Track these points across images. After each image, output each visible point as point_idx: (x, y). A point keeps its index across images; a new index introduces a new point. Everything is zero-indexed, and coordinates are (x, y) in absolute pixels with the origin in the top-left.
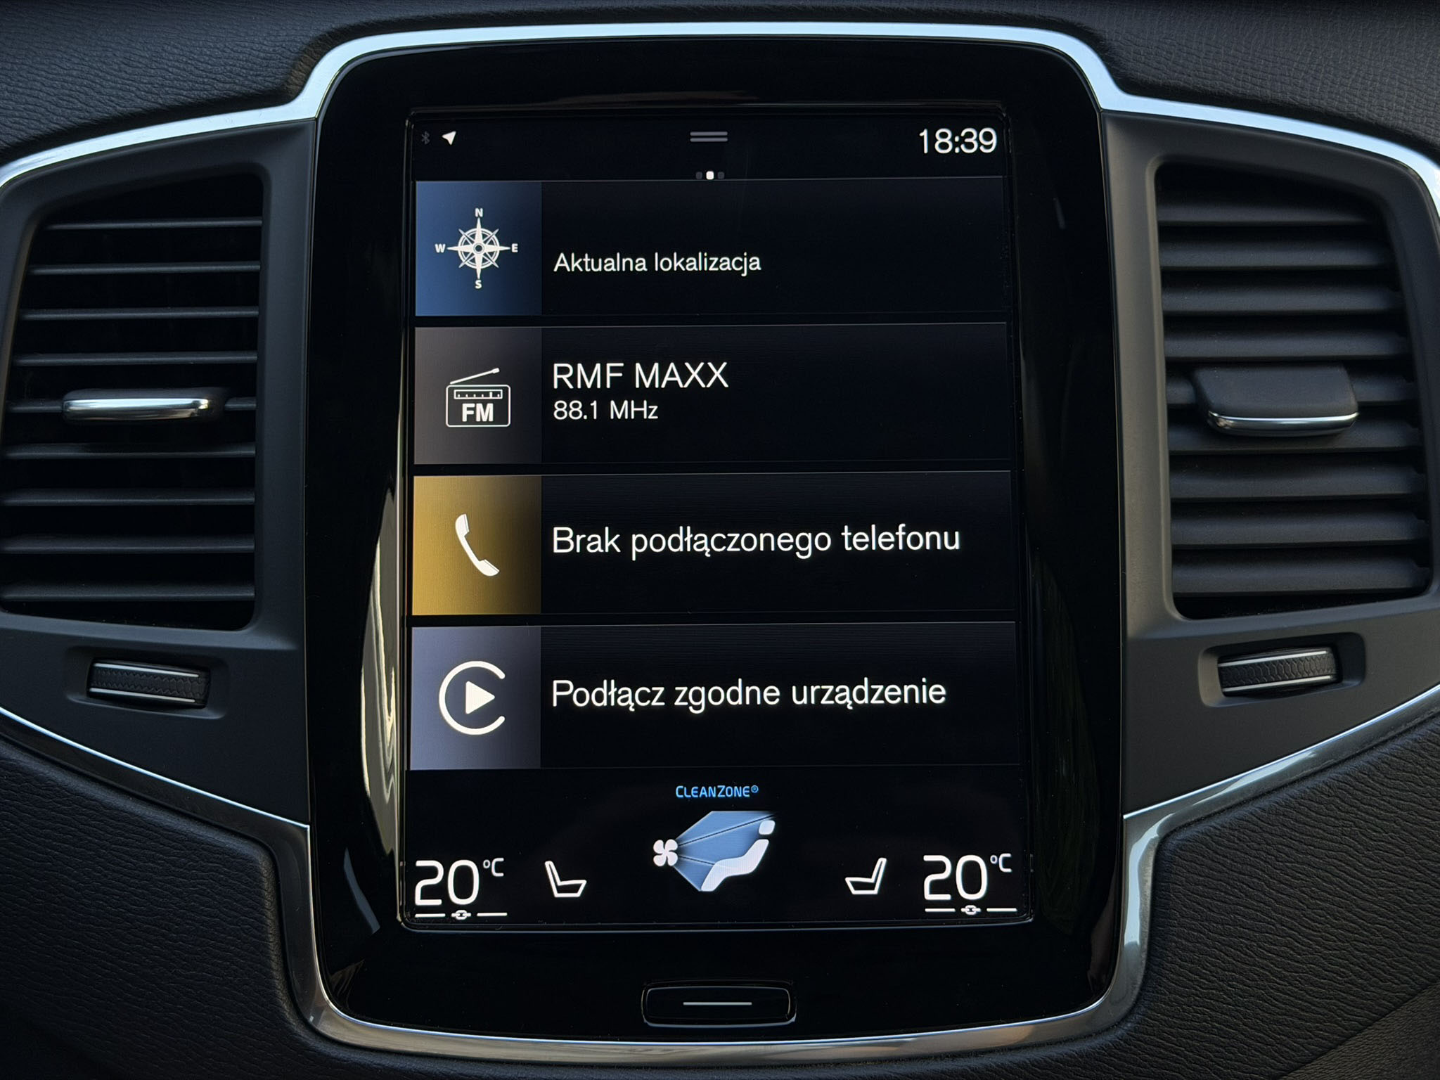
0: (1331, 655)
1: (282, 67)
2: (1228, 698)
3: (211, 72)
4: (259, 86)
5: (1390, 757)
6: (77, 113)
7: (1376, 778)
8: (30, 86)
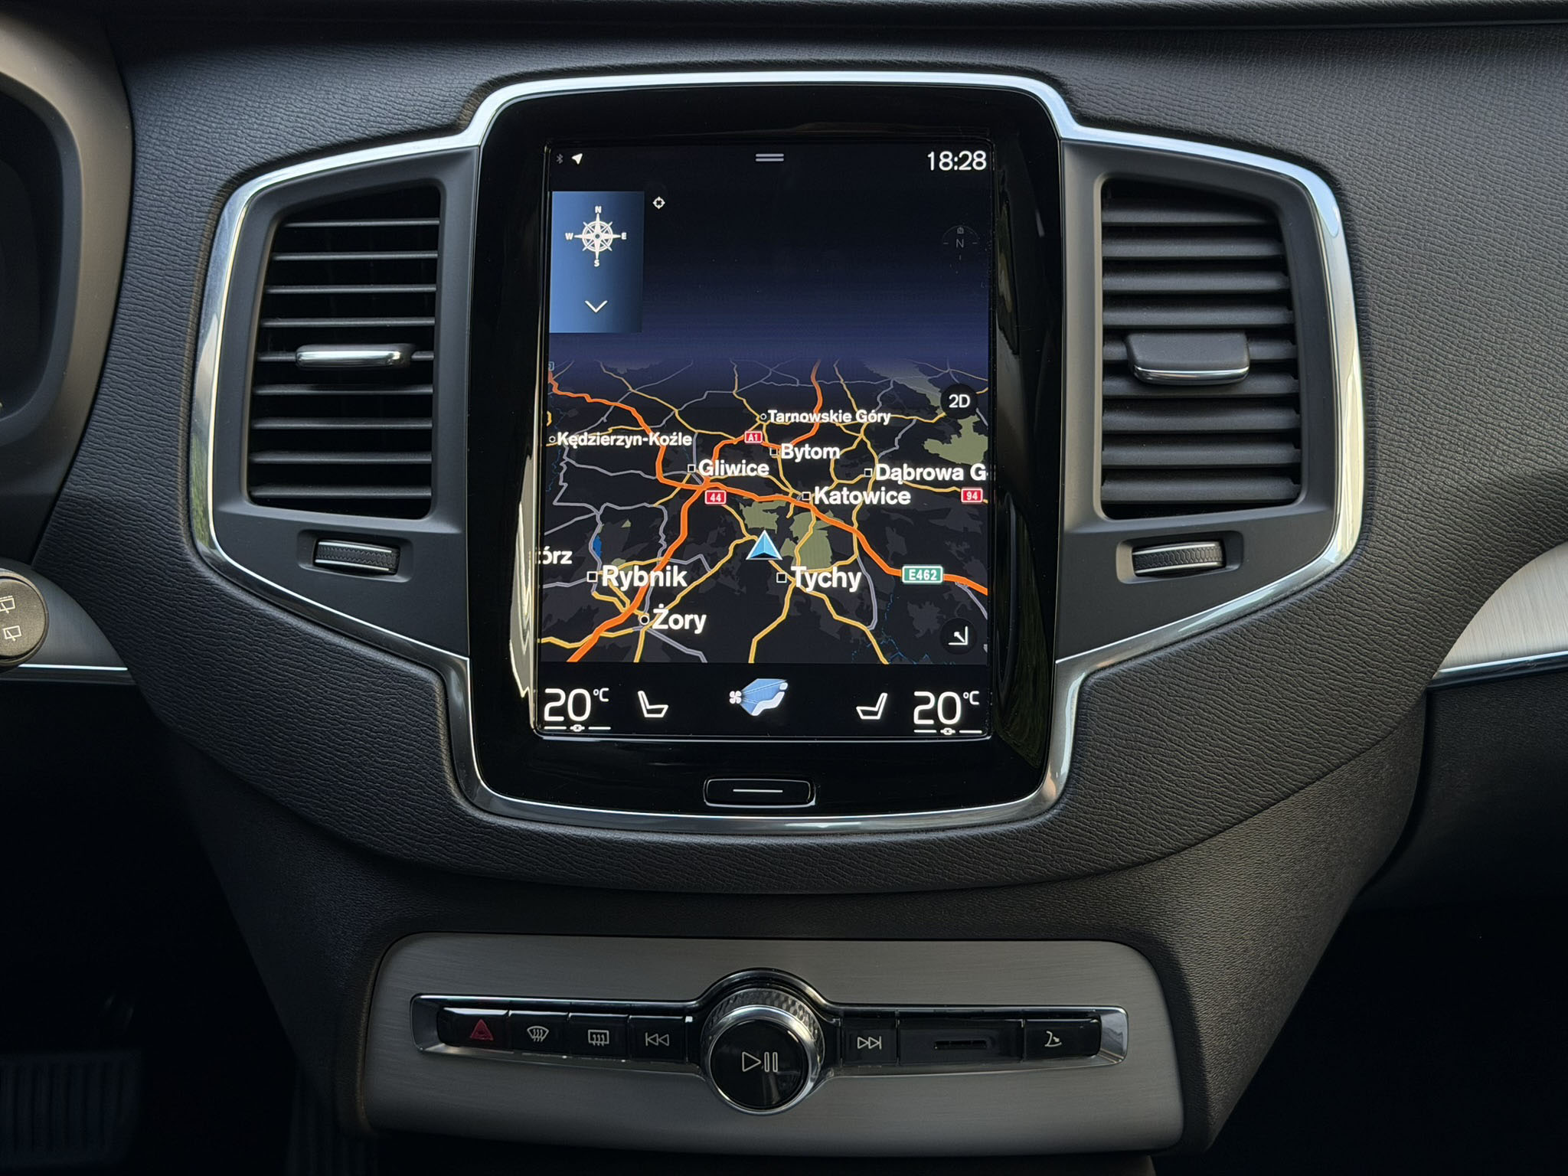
0: (1219, 548)
1: (455, 108)
2: (1138, 578)
3: (404, 111)
4: (438, 122)
5: (1258, 622)
6: (307, 141)
7: (1246, 637)
8: (272, 120)
